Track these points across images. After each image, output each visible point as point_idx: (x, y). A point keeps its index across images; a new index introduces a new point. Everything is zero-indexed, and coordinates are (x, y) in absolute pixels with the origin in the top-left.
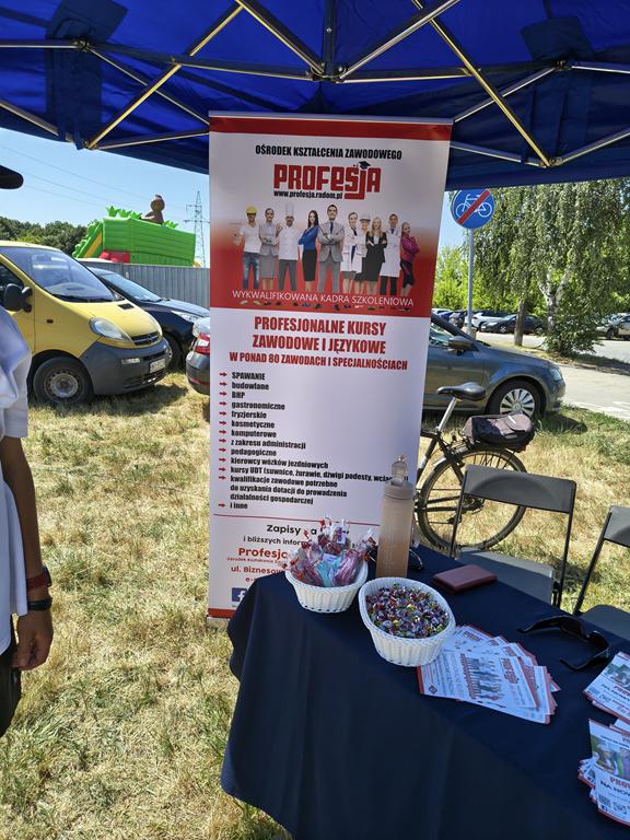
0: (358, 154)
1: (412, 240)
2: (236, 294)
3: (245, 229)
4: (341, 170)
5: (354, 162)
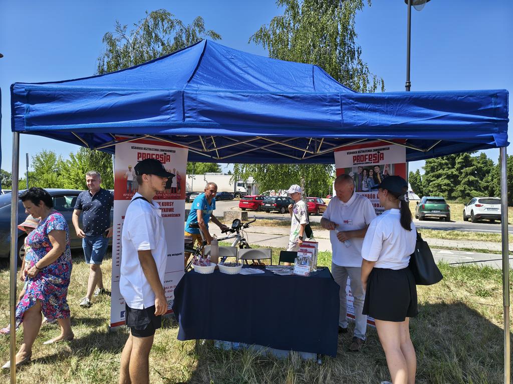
0: (163, 150)
1: (180, 176)
2: (124, 195)
3: (128, 173)
4: (158, 155)
5: (162, 153)
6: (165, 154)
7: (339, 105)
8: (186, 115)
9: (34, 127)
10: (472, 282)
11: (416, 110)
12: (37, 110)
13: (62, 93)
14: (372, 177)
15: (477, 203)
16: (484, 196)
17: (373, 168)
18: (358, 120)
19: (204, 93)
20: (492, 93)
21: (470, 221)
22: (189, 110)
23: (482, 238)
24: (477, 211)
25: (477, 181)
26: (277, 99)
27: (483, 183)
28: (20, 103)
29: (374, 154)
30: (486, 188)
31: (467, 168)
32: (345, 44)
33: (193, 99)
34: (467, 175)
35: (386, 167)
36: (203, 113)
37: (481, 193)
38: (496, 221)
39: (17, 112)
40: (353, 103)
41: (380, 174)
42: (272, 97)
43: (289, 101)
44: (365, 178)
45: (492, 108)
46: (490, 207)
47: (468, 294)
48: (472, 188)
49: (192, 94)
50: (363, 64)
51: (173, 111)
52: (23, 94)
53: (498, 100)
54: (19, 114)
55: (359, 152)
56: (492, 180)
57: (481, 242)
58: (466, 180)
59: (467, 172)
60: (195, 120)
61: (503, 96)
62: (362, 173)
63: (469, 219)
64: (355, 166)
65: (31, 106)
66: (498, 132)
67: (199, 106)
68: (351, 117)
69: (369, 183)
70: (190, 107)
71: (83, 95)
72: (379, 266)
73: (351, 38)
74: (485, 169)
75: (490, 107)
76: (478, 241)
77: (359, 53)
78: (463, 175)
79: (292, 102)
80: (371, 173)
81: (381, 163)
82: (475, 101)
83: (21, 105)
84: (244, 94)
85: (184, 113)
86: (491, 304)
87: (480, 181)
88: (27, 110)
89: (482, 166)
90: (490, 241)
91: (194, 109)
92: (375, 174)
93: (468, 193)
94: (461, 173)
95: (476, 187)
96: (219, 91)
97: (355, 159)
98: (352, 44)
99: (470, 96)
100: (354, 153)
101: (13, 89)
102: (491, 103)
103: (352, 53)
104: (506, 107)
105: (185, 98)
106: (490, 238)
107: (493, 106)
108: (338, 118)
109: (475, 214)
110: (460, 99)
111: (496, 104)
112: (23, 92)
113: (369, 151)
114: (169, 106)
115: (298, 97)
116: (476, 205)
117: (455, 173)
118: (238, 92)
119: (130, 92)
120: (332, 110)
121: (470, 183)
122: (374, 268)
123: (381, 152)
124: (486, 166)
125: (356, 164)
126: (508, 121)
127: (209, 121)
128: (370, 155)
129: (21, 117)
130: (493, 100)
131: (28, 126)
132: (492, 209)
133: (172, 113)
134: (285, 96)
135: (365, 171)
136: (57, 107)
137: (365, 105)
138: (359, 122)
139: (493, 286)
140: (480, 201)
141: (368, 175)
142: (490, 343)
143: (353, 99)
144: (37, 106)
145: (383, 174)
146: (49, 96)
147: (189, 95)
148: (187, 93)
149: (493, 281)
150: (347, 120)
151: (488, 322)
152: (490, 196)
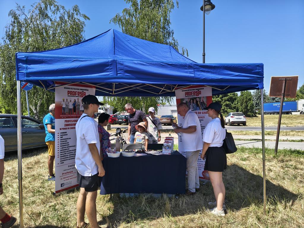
2: (61, 116)
3: (62, 103)
4: (79, 92)
5: (81, 91)
6: (83, 91)
7: (193, 69)
8: (118, 72)
9: (31, 78)
10: (237, 154)
11: (226, 72)
12: (33, 68)
13: (47, 59)
14: (195, 103)
15: (231, 115)
16: (234, 112)
17: (196, 98)
18: (202, 76)
19: (127, 61)
20: (257, 65)
21: (228, 125)
22: (120, 70)
23: (236, 133)
24: (232, 120)
25: (230, 104)
26: (163, 65)
27: (233, 105)
28: (22, 64)
29: (196, 92)
30: (235, 108)
31: (225, 97)
32: (165, 28)
33: (122, 64)
34: (225, 101)
35: (202, 98)
36: (127, 71)
37: (232, 110)
38: (240, 125)
39: (20, 69)
40: (199, 68)
41: (199, 101)
42: (161, 64)
43: (169, 66)
44: (192, 104)
45: (257, 72)
46: (238, 117)
47: (237, 160)
48: (228, 108)
49: (121, 61)
50: (175, 40)
51: (111, 70)
52: (24, 59)
53: (260, 68)
54: (21, 70)
55: (188, 90)
56: (238, 103)
57: (237, 135)
58: (225, 103)
59: (225, 100)
60: (123, 75)
61: (261, 66)
62: (190, 102)
63: (228, 124)
64: (186, 97)
65: (29, 66)
66: (260, 83)
67: (124, 68)
68: (199, 75)
69: (194, 106)
70: (120, 68)
71: (60, 61)
72: (212, 146)
73: (168, 24)
74: (234, 97)
75: (257, 71)
76: (235, 135)
77: (173, 33)
78: (223, 101)
79: (171, 67)
80: (195, 101)
81: (200, 96)
82: (250, 68)
83: (22, 65)
84: (147, 62)
85: (117, 72)
86: (248, 164)
87: (231, 104)
88: (27, 68)
89: (233, 96)
90: (241, 134)
91: (122, 70)
92: (197, 102)
93: (226, 111)
94: (222, 100)
95: (230, 107)
96: (134, 60)
97: (186, 94)
98: (169, 28)
99: (249, 66)
100: (185, 91)
101: (17, 56)
102: (257, 69)
103: (169, 34)
104: (263, 71)
105: (117, 63)
106: (240, 133)
107: (258, 71)
108: (192, 75)
109: (231, 121)
110: (245, 68)
111: (259, 70)
112: (24, 58)
113: (193, 90)
114: (108, 67)
115: (174, 65)
116: (231, 117)
117: (219, 100)
118: (144, 61)
119: (87, 59)
120: (190, 71)
121: (227, 105)
122: (209, 147)
123: (200, 90)
124: (235, 96)
125: (187, 96)
126: (263, 77)
127: (131, 76)
128: (194, 92)
129: (23, 72)
130: (258, 68)
131: (27, 77)
132: (239, 118)
133: (111, 71)
134: (167, 64)
135: (192, 100)
136: (44, 67)
137: (204, 69)
138: (202, 77)
139: (248, 156)
140: (233, 114)
141: (193, 102)
142: (251, 181)
143: (199, 66)
144: (32, 66)
145: (201, 101)
146: (40, 61)
147: (119, 62)
148: (118, 61)
149: (247, 153)
150: (197, 76)
151: (248, 172)
152: (237, 112)
